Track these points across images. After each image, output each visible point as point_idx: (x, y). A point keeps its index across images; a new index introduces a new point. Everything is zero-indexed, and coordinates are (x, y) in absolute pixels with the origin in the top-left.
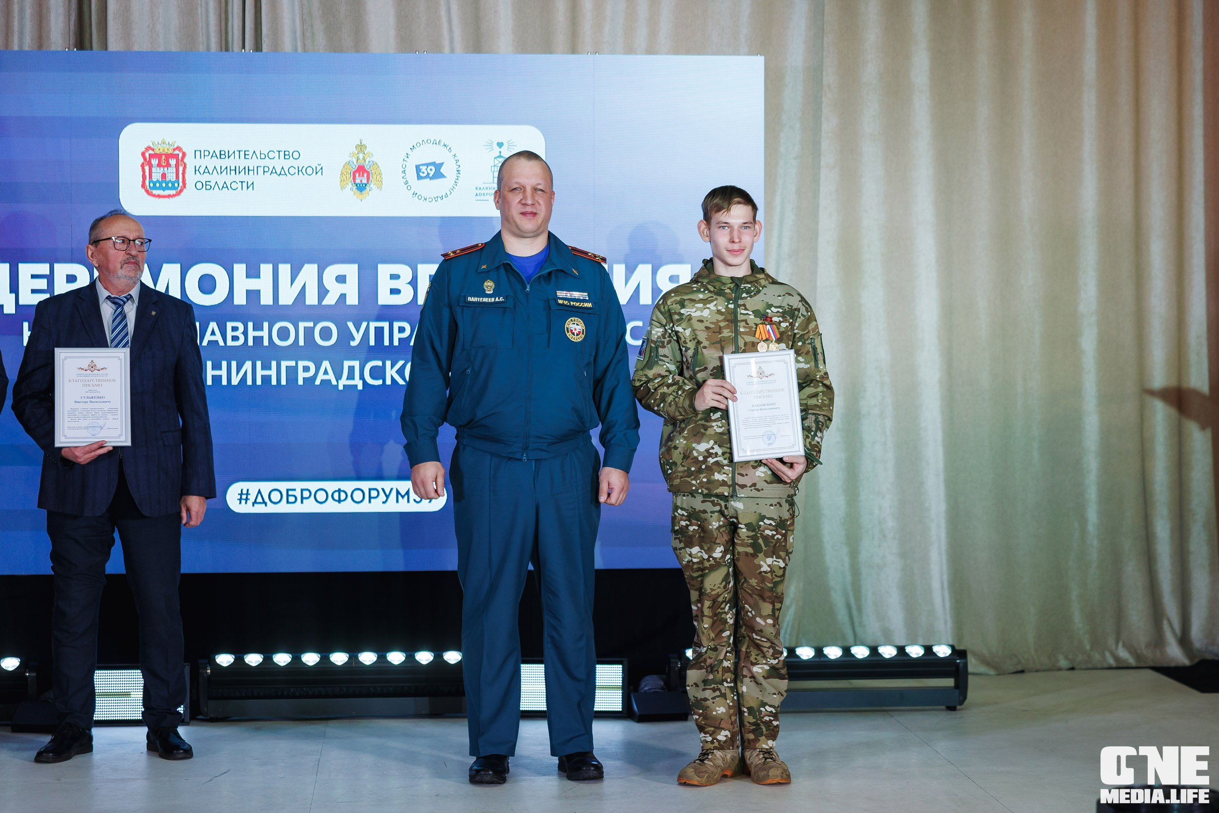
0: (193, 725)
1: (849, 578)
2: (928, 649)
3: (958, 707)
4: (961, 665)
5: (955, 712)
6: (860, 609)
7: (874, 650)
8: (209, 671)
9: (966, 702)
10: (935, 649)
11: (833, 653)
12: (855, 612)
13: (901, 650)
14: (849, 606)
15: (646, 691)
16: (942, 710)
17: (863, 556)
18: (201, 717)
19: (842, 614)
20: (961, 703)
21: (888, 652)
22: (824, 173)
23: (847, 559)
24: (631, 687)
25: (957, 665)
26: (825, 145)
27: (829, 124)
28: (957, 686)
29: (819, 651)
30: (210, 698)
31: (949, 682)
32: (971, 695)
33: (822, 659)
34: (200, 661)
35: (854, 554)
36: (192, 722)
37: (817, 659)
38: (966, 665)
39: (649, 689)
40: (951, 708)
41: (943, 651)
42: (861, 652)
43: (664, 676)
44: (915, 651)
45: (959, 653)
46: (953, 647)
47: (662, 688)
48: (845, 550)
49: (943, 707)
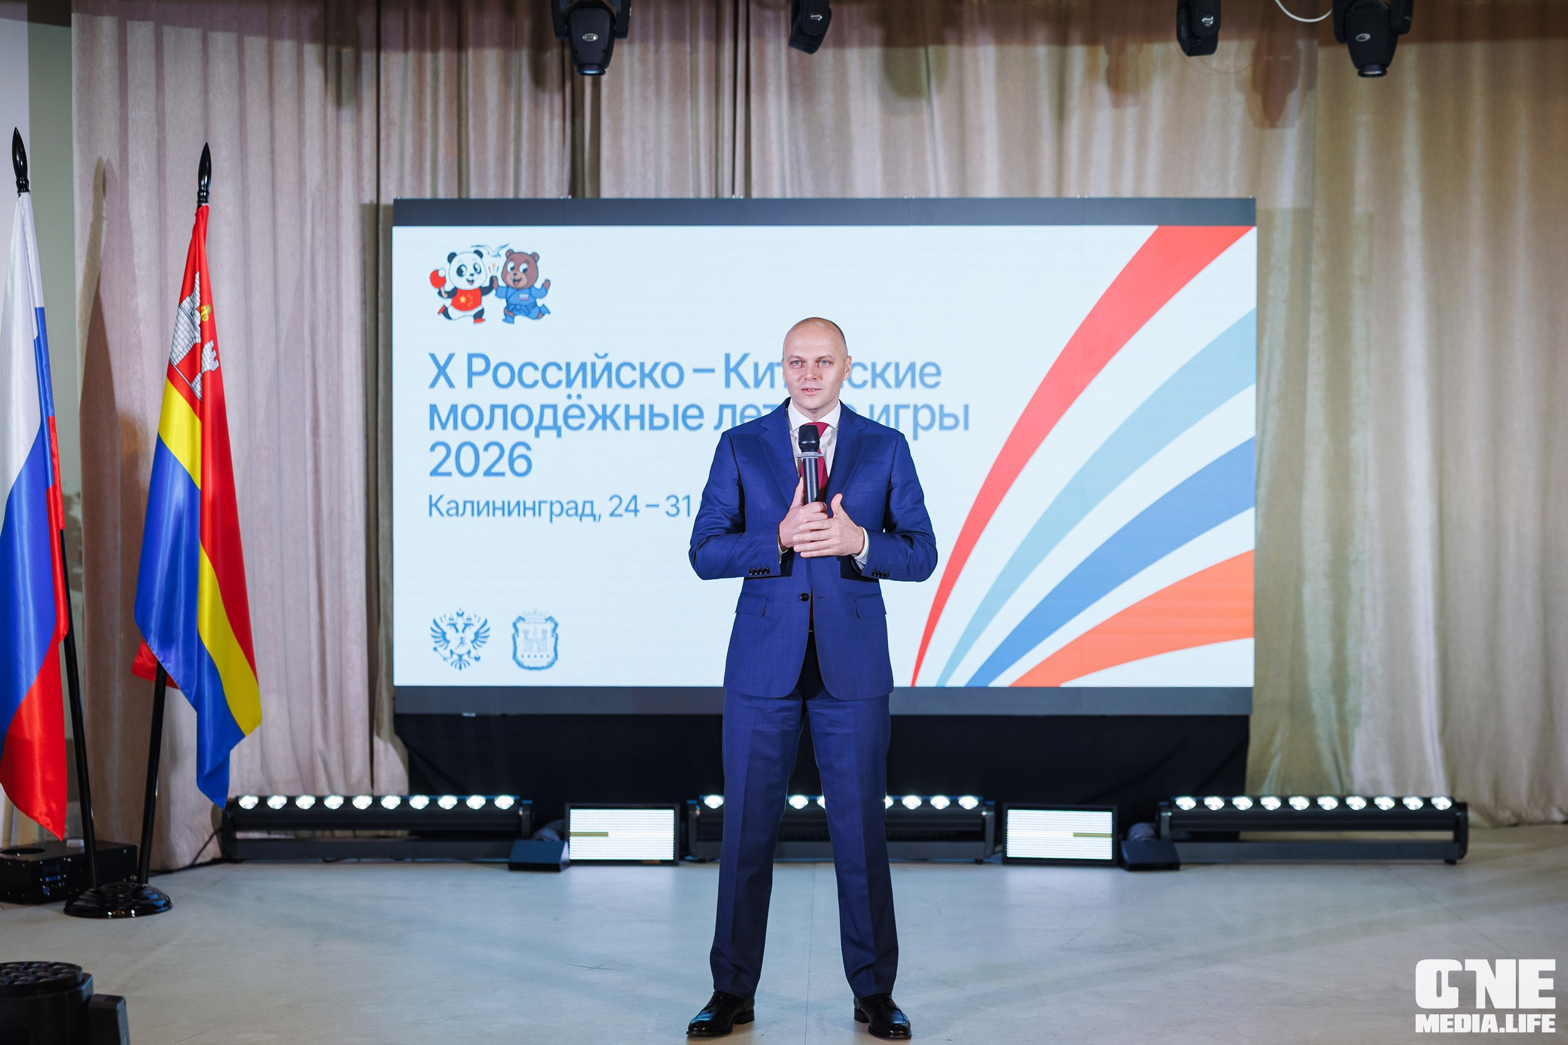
0: (683, 865)
1: (1336, 727)
2: (1427, 801)
3: (1458, 861)
4: (1462, 818)
5: (1453, 867)
6: (1347, 758)
7: (1370, 801)
8: (698, 812)
9: (1467, 856)
10: (1434, 801)
11: (1328, 803)
12: (1342, 762)
13: (1399, 801)
14: (1335, 755)
15: (1136, 840)
16: (1439, 864)
17: (1350, 704)
18: (689, 858)
19: (1328, 765)
20: (1462, 856)
21: (1385, 803)
22: (1313, 316)
23: (1333, 708)
24: (1121, 836)
25: (1458, 819)
26: (1314, 287)
27: (1319, 265)
28: (1457, 839)
29: (1313, 802)
30: (699, 840)
31: (1448, 835)
32: (1472, 846)
33: (1318, 810)
34: (690, 802)
35: (1341, 702)
36: (682, 863)
37: (1312, 810)
38: (1466, 818)
39: (1139, 838)
40: (1451, 862)
41: (1442, 803)
42: (1357, 803)
43: (1154, 825)
44: (1414, 803)
45: (1459, 807)
46: (1452, 800)
47: (1152, 837)
48: (1331, 699)
49: (1442, 861)
